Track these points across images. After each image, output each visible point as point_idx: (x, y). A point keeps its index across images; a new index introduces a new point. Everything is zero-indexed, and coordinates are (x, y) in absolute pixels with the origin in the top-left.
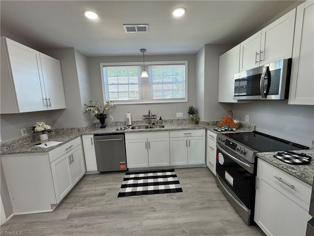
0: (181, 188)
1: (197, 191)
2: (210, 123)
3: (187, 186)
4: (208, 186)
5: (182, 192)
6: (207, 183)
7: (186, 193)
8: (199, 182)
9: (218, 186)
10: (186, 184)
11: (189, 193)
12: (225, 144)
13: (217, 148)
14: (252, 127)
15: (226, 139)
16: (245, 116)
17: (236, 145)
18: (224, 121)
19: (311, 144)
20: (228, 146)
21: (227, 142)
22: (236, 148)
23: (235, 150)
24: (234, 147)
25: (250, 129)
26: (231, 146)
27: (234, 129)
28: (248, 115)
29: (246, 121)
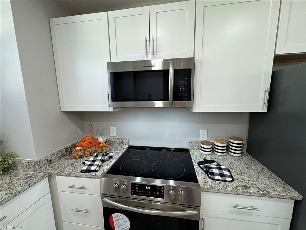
2: (53, 157)
12: (131, 194)
13: (104, 208)
14: (124, 141)
15: (132, 184)
16: (109, 128)
17: (162, 188)
18: (86, 145)
19: (189, 145)
20: (141, 195)
21: (135, 189)
22: (162, 194)
23: (162, 196)
24: (158, 193)
25: (121, 144)
26: (150, 194)
27: (111, 154)
28: (114, 127)
29: (111, 135)
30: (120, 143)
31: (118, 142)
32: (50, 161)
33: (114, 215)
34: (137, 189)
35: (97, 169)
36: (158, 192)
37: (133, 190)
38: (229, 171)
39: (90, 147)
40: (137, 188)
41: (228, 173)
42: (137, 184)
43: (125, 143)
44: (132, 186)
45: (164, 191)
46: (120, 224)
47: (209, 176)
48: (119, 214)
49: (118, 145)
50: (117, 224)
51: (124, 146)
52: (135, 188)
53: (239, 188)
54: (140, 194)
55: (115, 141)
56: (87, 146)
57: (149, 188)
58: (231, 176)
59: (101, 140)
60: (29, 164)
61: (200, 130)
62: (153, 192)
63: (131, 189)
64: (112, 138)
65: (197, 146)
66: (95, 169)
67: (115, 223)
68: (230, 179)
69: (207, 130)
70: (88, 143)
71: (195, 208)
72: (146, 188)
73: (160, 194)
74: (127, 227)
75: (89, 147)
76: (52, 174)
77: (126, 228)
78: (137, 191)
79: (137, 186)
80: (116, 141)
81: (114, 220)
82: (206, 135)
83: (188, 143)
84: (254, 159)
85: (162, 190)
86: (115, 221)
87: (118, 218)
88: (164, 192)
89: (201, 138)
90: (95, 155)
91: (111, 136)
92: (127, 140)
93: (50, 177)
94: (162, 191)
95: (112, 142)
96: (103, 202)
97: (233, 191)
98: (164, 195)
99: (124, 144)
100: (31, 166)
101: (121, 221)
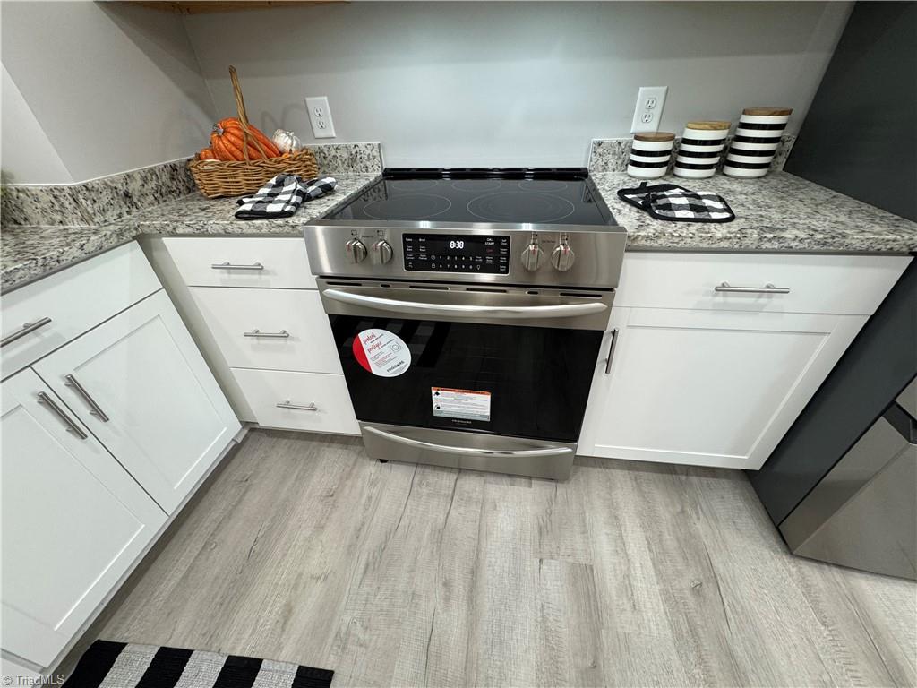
0: (302, 669)
1: (365, 572)
2: (134, 187)
3: (305, 615)
4: (363, 500)
5: (331, 673)
6: (347, 491)
7: (353, 647)
8: (320, 528)
9: (383, 461)
10: (288, 611)
11: (358, 631)
12: (407, 268)
13: (331, 317)
14: (368, 152)
15: (405, 236)
16: (305, 101)
17: (504, 242)
18: (233, 148)
19: (591, 154)
20: (438, 269)
21: (416, 253)
22: (503, 260)
23: (503, 268)
24: (489, 259)
25: (358, 166)
26: (463, 263)
27: (328, 180)
28: (324, 95)
29: (319, 133)
30: (352, 161)
31: (346, 156)
32: (127, 195)
33: (363, 336)
34: (423, 253)
35: (286, 210)
36: (489, 254)
37: (410, 257)
38: (721, 200)
39: (251, 159)
40: (422, 249)
41: (719, 205)
42: (422, 236)
43: (369, 159)
44: (406, 244)
45: (508, 252)
46: (383, 356)
47: (657, 211)
48: (377, 332)
49: (347, 171)
50: (376, 357)
51: (367, 171)
52: (416, 249)
53: (749, 231)
54: (433, 265)
55: (333, 153)
56: (238, 153)
57: (460, 245)
58: (728, 210)
59: (283, 141)
60: (55, 197)
61: (641, 88)
62: (474, 258)
63: (406, 253)
64: (322, 144)
65: (619, 158)
66: (280, 210)
67: (369, 356)
68: (726, 215)
69: (665, 88)
70: (240, 142)
71: (599, 296)
72: (452, 245)
73: (496, 261)
74: (402, 362)
75: (246, 157)
76: (146, 230)
77: (401, 366)
78: (423, 257)
79: (422, 244)
80: (338, 155)
81: (366, 347)
82: (657, 111)
83: (589, 147)
84: (807, 182)
85: (504, 247)
86: (369, 351)
87: (376, 343)
88: (507, 256)
89: (638, 126)
90: (273, 181)
91: (317, 135)
92: (376, 149)
93: (144, 240)
94: (503, 251)
95: (325, 157)
96: (327, 301)
97: (730, 238)
98: (506, 264)
99: (368, 163)
100: (66, 203)
101: (386, 350)
